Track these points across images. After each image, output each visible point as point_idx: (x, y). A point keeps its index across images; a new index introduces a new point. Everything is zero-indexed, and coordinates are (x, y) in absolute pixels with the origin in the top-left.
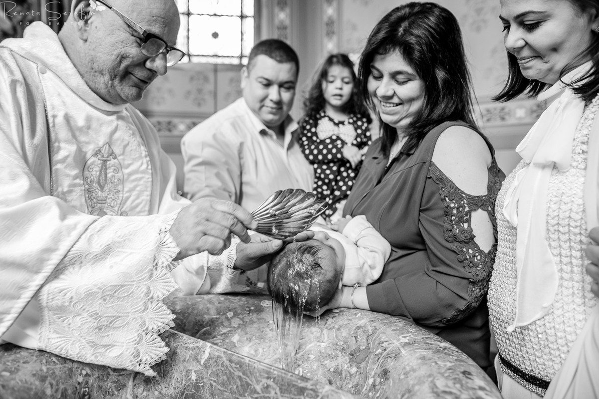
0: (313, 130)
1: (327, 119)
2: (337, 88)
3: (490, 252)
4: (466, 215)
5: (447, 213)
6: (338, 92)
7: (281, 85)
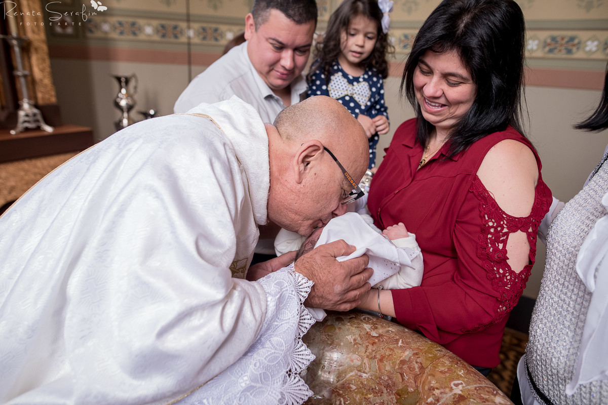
0: (324, 87)
1: (340, 74)
2: (357, 45)
3: (521, 272)
4: (503, 236)
5: (485, 230)
6: (359, 50)
7: (296, 49)
